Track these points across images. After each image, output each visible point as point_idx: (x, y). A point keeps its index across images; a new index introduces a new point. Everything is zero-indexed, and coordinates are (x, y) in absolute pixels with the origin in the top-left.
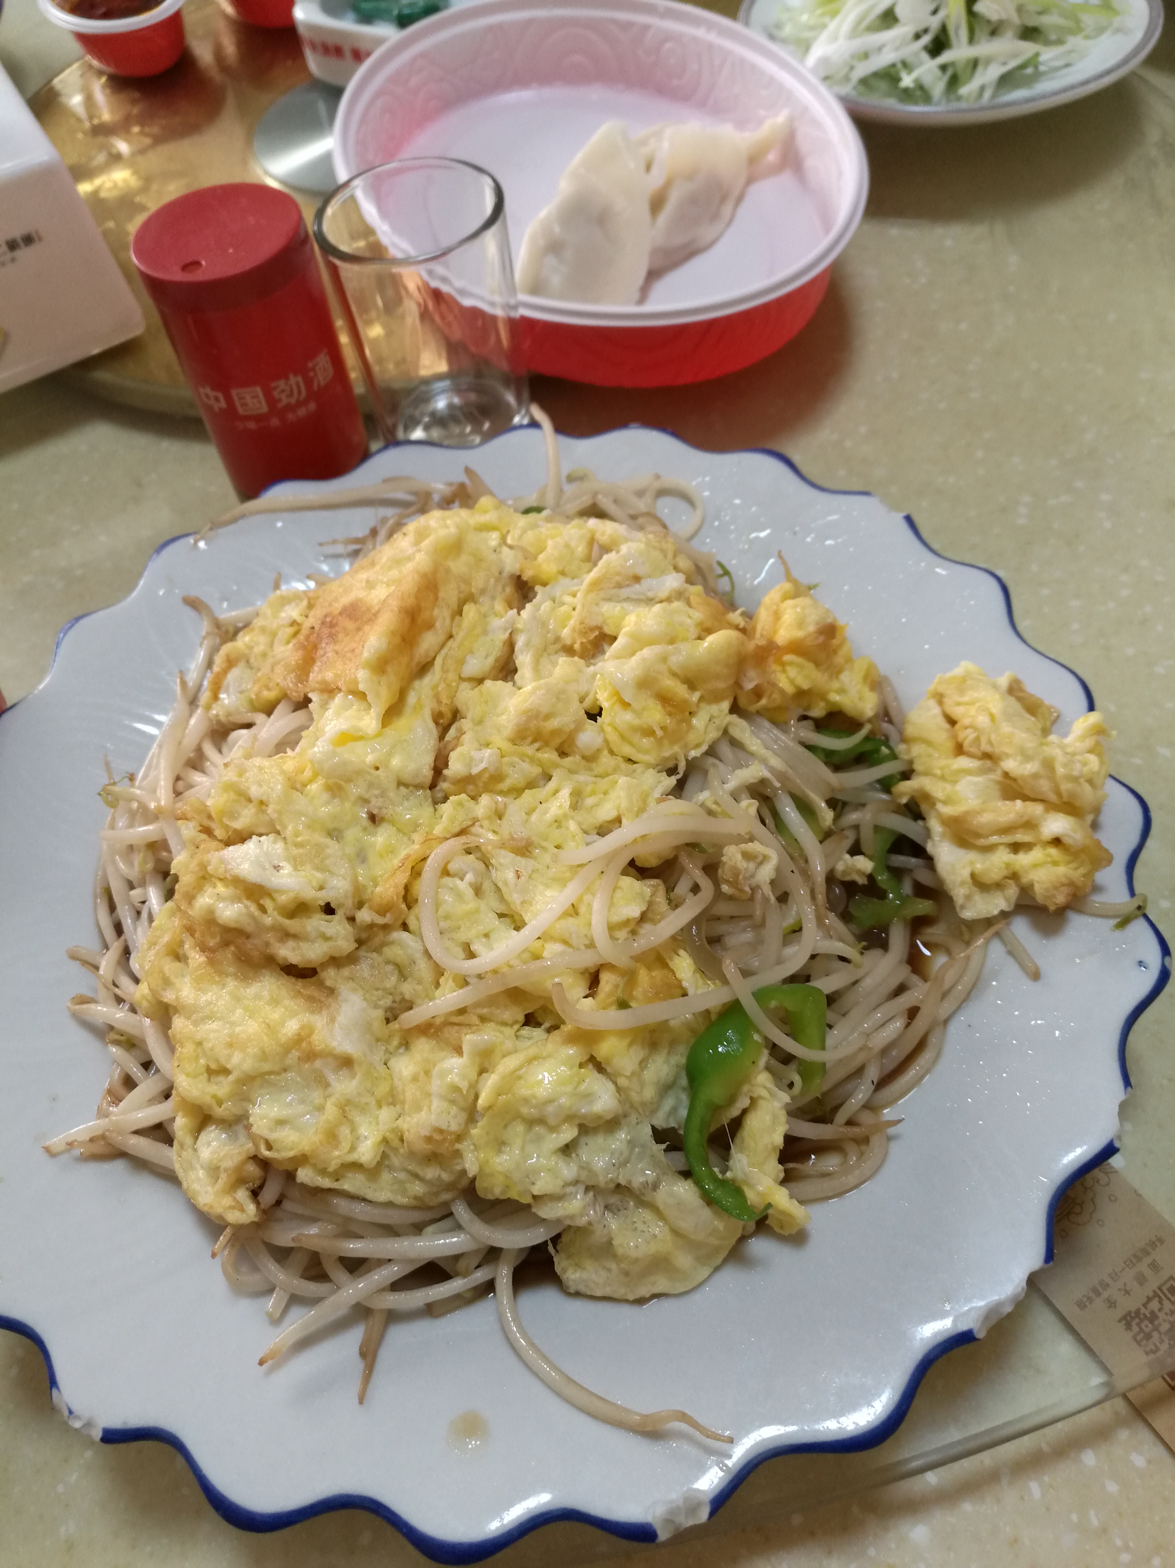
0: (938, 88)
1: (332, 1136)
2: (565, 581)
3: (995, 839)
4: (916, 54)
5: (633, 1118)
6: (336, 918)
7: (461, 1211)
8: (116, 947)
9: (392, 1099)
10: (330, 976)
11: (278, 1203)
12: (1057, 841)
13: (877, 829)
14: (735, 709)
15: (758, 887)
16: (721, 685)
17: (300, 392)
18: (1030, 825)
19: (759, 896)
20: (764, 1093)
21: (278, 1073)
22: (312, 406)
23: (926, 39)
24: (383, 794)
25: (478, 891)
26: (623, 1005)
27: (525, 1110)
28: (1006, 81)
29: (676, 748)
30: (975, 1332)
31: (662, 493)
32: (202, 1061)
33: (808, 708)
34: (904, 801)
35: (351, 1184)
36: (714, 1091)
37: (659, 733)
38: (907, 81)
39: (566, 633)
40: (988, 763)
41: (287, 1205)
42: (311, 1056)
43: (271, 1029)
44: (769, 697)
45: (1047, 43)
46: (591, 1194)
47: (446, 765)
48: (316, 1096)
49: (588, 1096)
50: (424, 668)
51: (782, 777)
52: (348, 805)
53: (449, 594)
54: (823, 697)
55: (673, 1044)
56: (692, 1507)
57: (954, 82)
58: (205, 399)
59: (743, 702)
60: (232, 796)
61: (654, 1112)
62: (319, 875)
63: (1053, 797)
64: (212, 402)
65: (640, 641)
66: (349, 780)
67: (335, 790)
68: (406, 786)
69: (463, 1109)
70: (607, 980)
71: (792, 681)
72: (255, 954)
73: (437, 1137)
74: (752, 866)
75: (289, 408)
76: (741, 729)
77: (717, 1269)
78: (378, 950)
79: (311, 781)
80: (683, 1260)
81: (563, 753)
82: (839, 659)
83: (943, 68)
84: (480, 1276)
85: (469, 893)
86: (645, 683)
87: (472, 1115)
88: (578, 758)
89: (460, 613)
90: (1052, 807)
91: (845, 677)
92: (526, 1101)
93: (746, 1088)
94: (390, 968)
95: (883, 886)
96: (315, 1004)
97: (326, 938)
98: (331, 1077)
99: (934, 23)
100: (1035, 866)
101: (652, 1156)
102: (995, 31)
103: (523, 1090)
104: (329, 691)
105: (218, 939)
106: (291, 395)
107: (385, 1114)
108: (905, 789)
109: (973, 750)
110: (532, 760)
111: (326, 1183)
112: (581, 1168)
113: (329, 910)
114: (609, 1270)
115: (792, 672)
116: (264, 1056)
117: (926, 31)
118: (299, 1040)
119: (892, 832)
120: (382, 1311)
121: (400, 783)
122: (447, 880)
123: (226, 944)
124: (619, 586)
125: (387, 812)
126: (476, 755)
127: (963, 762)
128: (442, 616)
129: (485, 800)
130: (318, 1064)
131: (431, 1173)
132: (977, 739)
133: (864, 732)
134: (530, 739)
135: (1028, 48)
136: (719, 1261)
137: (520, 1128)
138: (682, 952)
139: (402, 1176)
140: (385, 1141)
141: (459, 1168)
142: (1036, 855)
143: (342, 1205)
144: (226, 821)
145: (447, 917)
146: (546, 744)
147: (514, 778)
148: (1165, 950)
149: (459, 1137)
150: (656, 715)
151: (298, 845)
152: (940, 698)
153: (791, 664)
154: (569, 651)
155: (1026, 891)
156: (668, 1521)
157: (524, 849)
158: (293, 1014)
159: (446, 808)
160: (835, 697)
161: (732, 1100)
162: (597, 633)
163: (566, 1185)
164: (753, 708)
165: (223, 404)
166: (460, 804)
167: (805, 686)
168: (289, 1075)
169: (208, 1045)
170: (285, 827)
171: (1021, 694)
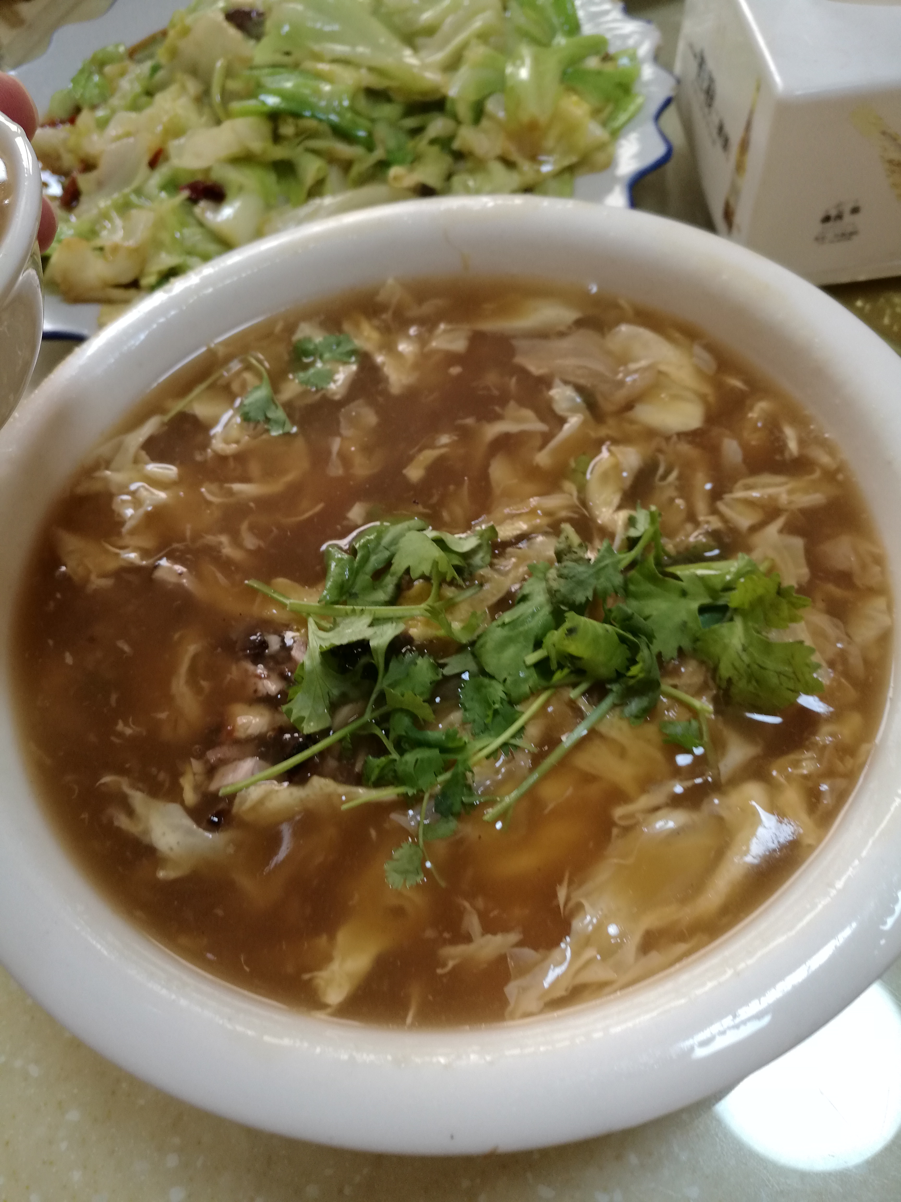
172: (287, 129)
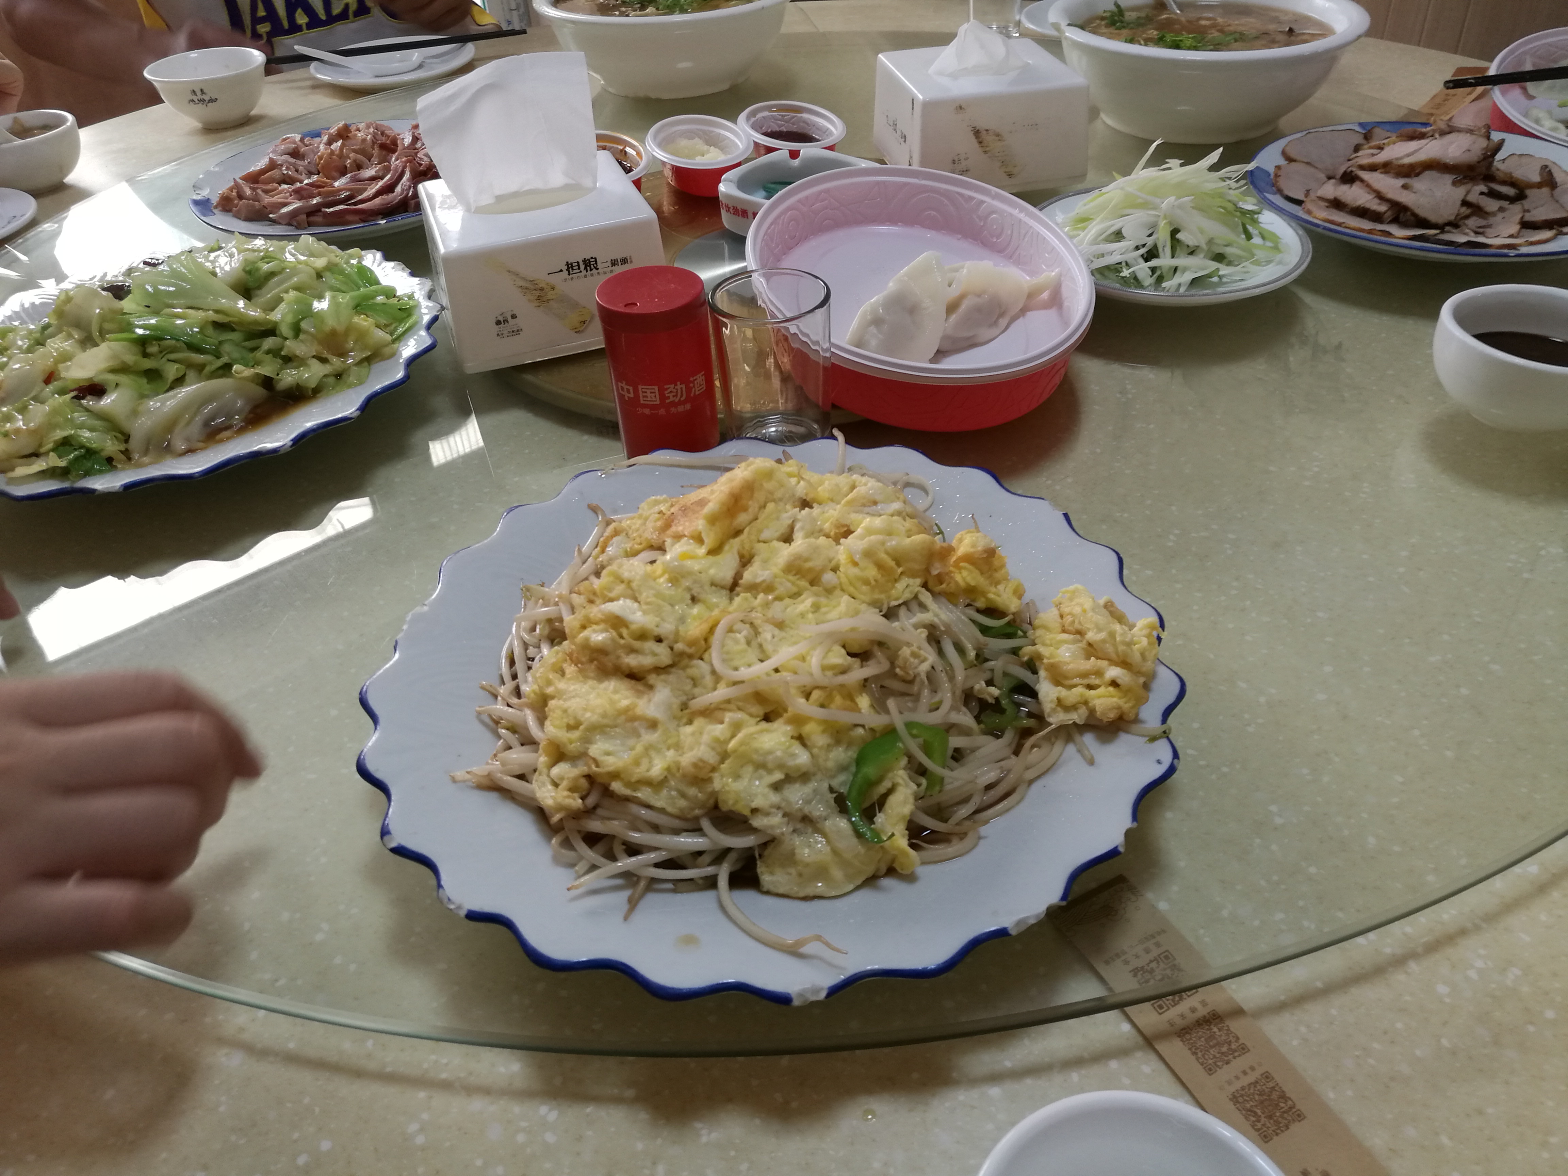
0: (1148, 281)
1: (637, 763)
2: (831, 504)
3: (1077, 681)
4: (1135, 259)
5: (819, 776)
6: (663, 645)
7: (706, 824)
8: (510, 685)
9: (678, 746)
10: (652, 679)
11: (595, 808)
12: (1114, 684)
13: (1006, 674)
14: (925, 585)
15: (919, 674)
16: (917, 567)
17: (682, 396)
18: (1099, 673)
19: (918, 679)
20: (900, 781)
21: (611, 727)
22: (688, 406)
23: (1143, 251)
24: (702, 587)
25: (749, 643)
26: (822, 706)
27: (755, 757)
28: (1194, 282)
29: (883, 596)
30: (1009, 929)
31: (908, 485)
32: (565, 720)
33: (974, 600)
34: (1026, 659)
35: (643, 794)
36: (870, 771)
37: (873, 583)
38: (1126, 273)
39: (827, 526)
40: (1078, 637)
41: (599, 811)
42: (634, 719)
43: (612, 702)
44: (948, 585)
45: (1230, 264)
46: (786, 819)
47: (741, 578)
48: (631, 742)
49: (793, 756)
50: (738, 533)
51: (947, 626)
52: (680, 590)
53: (760, 496)
54: (984, 594)
55: (849, 745)
56: (817, 991)
57: (1160, 279)
58: (621, 391)
59: (930, 584)
60: (611, 579)
61: (833, 777)
62: (657, 619)
63: (1114, 656)
64: (625, 393)
65: (869, 531)
66: (683, 577)
67: (674, 580)
68: (716, 586)
69: (718, 754)
70: (816, 694)
71: (964, 579)
72: (610, 664)
73: (701, 764)
74: (916, 661)
75: (674, 404)
76: (926, 597)
77: (858, 888)
78: (684, 668)
79: (660, 577)
80: (837, 873)
81: (812, 584)
82: (998, 575)
83: (1153, 270)
84: (710, 870)
85: (743, 641)
86: (868, 554)
87: (724, 756)
88: (821, 589)
89: (764, 507)
90: (1113, 663)
91: (1001, 587)
92: (756, 751)
93: (890, 775)
94: (688, 681)
95: (1005, 707)
96: (639, 694)
97: (655, 654)
98: (642, 731)
99: (1150, 241)
100: (1099, 697)
101: (827, 801)
102: (1192, 252)
103: (756, 745)
104: (678, 537)
105: (588, 657)
106: (676, 396)
107: (671, 754)
108: (1027, 650)
109: (1071, 628)
110: (793, 583)
111: (627, 792)
112: (783, 800)
113: (659, 640)
114: (790, 874)
115: (965, 573)
116: (604, 715)
117: (1144, 246)
118: (627, 710)
119: (1016, 678)
120: (646, 877)
121: (713, 584)
122: (732, 635)
123: (591, 661)
124: (864, 505)
125: (703, 596)
126: (760, 572)
127: (1065, 636)
128: (753, 506)
129: (761, 596)
130: (636, 724)
131: (692, 791)
132: (1073, 622)
133: (1007, 619)
134: (794, 572)
135: (1214, 265)
136: (859, 882)
137: (750, 769)
138: (864, 695)
139: (674, 793)
140: (668, 769)
141: (710, 790)
142: (1101, 690)
143: (634, 809)
144: (605, 592)
145: (728, 653)
146: (803, 577)
147: (780, 590)
148: (1176, 755)
149: (714, 769)
150: (872, 572)
151: (648, 603)
152: (1058, 605)
153: (965, 568)
154: (828, 536)
155: (1092, 712)
156: (800, 995)
157: (780, 625)
158: (627, 698)
159: (737, 600)
160: (991, 596)
161: (880, 780)
162: (846, 529)
163: (772, 806)
164: (938, 589)
165: (632, 395)
166: (746, 599)
167: (973, 583)
168: (617, 730)
169: (570, 711)
170: (641, 594)
171: (1112, 609)
172: (153, 349)
